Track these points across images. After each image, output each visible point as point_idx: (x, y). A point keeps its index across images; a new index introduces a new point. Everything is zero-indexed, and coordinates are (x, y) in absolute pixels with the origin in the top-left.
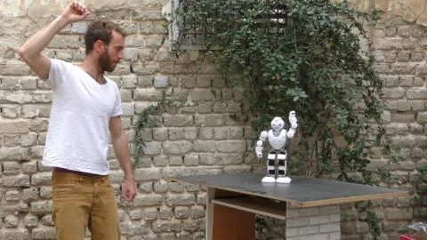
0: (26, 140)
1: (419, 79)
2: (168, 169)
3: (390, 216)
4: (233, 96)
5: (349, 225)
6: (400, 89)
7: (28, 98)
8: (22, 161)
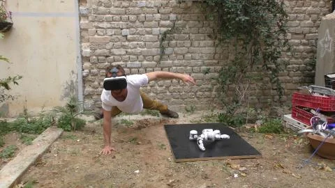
0: (108, 46)
1: (307, 16)
2: (176, 62)
3: (288, 88)
4: (209, 25)
5: (267, 91)
6: (297, 22)
7: (109, 25)
8: (107, 56)
